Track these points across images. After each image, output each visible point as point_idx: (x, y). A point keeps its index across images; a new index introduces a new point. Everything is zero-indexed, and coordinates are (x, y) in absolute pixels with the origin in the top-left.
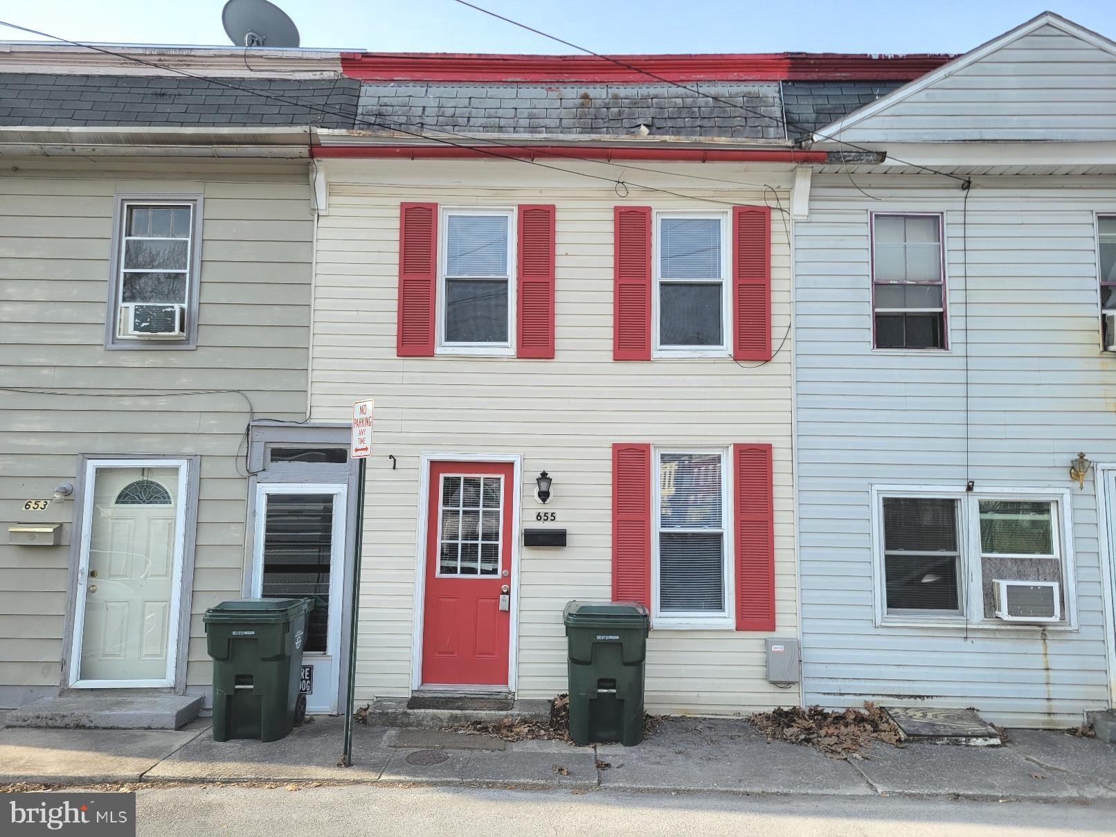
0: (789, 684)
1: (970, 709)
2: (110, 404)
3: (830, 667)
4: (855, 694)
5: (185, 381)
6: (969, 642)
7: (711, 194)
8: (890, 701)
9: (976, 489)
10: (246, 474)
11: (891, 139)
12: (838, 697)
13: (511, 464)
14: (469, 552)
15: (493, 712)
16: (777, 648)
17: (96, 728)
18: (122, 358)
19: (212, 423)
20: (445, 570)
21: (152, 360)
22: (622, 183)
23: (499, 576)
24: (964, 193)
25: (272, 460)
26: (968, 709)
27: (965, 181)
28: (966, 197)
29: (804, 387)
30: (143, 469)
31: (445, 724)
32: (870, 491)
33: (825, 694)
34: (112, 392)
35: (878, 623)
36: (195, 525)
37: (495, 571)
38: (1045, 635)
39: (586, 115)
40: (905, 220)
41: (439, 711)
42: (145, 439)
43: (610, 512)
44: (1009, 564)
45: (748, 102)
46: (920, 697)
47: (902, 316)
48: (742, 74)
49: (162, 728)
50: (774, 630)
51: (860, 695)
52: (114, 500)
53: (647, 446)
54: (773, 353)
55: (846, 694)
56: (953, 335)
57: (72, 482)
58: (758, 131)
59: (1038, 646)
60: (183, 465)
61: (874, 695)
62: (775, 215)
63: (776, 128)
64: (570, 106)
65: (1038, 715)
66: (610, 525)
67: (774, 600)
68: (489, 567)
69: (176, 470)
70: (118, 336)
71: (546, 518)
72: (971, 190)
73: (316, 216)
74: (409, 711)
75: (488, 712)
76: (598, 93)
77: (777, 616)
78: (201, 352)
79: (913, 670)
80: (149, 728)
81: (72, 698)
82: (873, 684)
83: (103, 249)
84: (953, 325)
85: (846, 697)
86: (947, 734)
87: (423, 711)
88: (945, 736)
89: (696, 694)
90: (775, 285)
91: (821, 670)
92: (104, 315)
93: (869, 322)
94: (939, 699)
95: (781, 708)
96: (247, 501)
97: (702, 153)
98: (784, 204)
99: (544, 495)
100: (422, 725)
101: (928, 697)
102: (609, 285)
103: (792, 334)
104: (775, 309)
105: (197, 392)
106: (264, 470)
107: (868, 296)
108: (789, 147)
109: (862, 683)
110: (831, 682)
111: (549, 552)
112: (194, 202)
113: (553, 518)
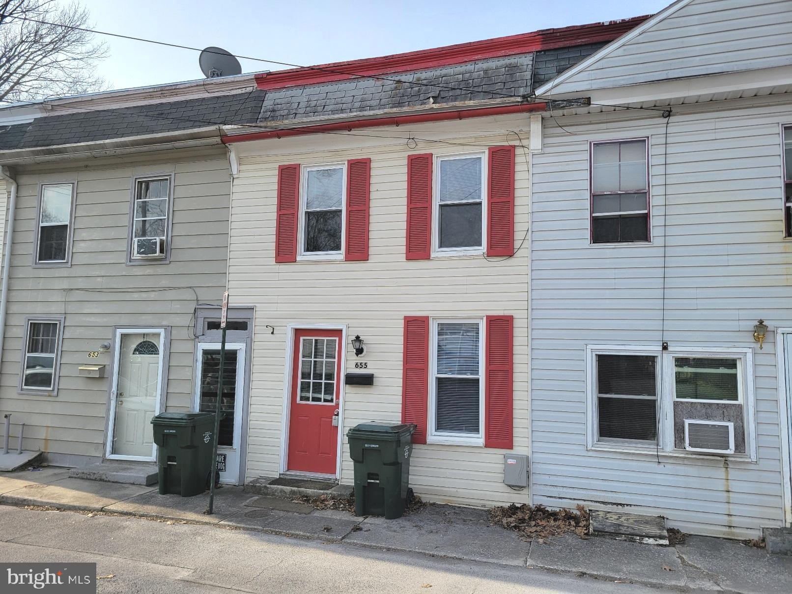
0: (521, 488)
1: (660, 517)
2: (128, 297)
3: (552, 478)
4: (571, 499)
5: (164, 282)
6: (661, 466)
7: (473, 140)
8: (596, 506)
9: (670, 349)
10: (194, 337)
11: (594, 87)
12: (558, 500)
13: (341, 331)
14: (317, 388)
15: (316, 490)
16: (510, 461)
17: (109, 481)
18: (134, 270)
19: (176, 307)
20: (302, 398)
21: (149, 270)
22: (413, 139)
23: (333, 404)
24: (666, 120)
25: (208, 329)
26: (658, 517)
27: (667, 111)
28: (668, 123)
29: (537, 274)
30: (144, 334)
31: (288, 496)
32: (585, 349)
33: (548, 497)
34: (129, 290)
35: (589, 447)
36: (168, 368)
37: (332, 401)
38: (727, 464)
39: (397, 95)
40: (620, 145)
41: (285, 487)
42: (144, 317)
43: (402, 363)
44: (699, 406)
45: (508, 71)
46: (621, 504)
47: (618, 218)
48: (507, 51)
49: (140, 485)
50: (512, 449)
51: (575, 499)
52: (132, 352)
53: (427, 318)
54: (515, 251)
55: (564, 498)
56: (655, 231)
57: (109, 341)
58: (511, 92)
59: (721, 473)
60: (162, 331)
61: (584, 500)
62: (518, 151)
63: (525, 87)
64: (388, 90)
65: (720, 526)
66: (402, 372)
67: (512, 428)
68: (328, 397)
69: (158, 335)
70: (132, 258)
71: (361, 366)
72: (671, 117)
73: (232, 178)
74: (268, 486)
75: (313, 490)
76: (408, 78)
77: (514, 439)
78: (172, 265)
79: (615, 484)
80: (133, 484)
81: (107, 464)
82: (584, 492)
83: (125, 208)
84: (655, 222)
85: (563, 500)
86: (626, 533)
87: (275, 486)
88: (623, 534)
89: (455, 490)
90: (517, 202)
91: (545, 479)
92: (126, 245)
93: (587, 224)
94: (636, 508)
95: (515, 504)
96: (194, 353)
97: (456, 113)
98: (525, 142)
99: (359, 351)
100: (275, 495)
101: (627, 505)
102: (404, 209)
103: (529, 236)
104: (517, 218)
105: (170, 288)
106: (203, 335)
107: (587, 204)
108: (519, 102)
109: (576, 491)
110: (552, 489)
111: (363, 389)
112: (170, 176)
113: (365, 366)
